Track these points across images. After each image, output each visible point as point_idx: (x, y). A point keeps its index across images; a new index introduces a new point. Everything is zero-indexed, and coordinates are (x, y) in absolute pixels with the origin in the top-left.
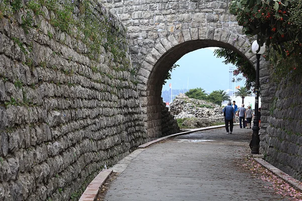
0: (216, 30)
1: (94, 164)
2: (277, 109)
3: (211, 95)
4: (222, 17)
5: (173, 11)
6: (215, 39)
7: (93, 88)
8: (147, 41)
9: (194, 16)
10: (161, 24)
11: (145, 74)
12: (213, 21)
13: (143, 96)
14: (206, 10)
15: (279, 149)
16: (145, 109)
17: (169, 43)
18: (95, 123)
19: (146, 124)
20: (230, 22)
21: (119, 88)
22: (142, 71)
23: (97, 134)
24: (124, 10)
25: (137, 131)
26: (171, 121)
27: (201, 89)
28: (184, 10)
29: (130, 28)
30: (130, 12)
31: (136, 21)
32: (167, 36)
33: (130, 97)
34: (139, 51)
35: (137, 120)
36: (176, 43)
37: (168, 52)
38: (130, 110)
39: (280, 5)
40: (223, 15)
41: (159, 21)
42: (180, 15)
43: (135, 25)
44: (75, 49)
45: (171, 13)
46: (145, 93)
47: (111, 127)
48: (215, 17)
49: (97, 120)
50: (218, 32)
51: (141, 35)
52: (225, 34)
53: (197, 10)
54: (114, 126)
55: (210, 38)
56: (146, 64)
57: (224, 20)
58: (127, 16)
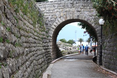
0: (80, 15)
1: (37, 71)
2: (107, 47)
3: (69, 41)
4: (82, 10)
5: (62, 7)
6: (80, 19)
7: (35, 39)
8: (52, 19)
9: (71, 10)
10: (58, 13)
11: (51, 33)
12: (79, 11)
13: (50, 42)
14: (76, 7)
15: (110, 64)
16: (51, 47)
17: (61, 20)
18: (36, 53)
19: (52, 53)
20: (85, 12)
21: (42, 38)
22: (50, 32)
23: (37, 58)
24: (43, 7)
25: (49, 56)
26: (60, 52)
27: (64, 39)
28: (67, 7)
29: (45, 14)
30: (45, 8)
31: (48, 11)
32: (60, 17)
33: (46, 42)
34: (49, 23)
35: (49, 52)
36: (64, 20)
37: (60, 24)
38: (46, 48)
39: (116, 4)
40: (83, 9)
41: (57, 11)
42: (65, 9)
43: (47, 13)
44: (29, 22)
45: (62, 8)
46: (51, 41)
47: (41, 55)
48: (80, 10)
49: (37, 52)
50: (81, 16)
51: (50, 17)
52: (84, 17)
53: (72, 7)
54: (42, 54)
55: (78, 18)
56: (52, 29)
57: (83, 11)
58: (44, 9)
